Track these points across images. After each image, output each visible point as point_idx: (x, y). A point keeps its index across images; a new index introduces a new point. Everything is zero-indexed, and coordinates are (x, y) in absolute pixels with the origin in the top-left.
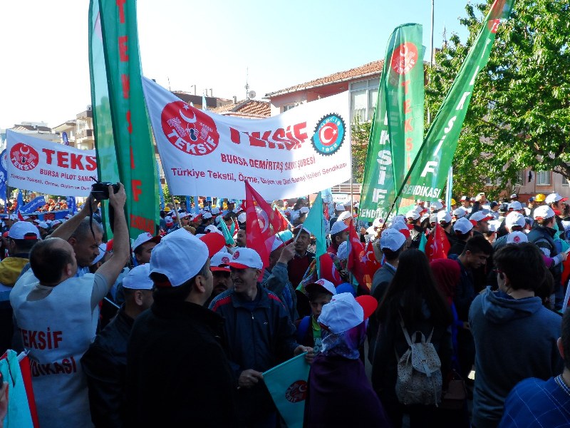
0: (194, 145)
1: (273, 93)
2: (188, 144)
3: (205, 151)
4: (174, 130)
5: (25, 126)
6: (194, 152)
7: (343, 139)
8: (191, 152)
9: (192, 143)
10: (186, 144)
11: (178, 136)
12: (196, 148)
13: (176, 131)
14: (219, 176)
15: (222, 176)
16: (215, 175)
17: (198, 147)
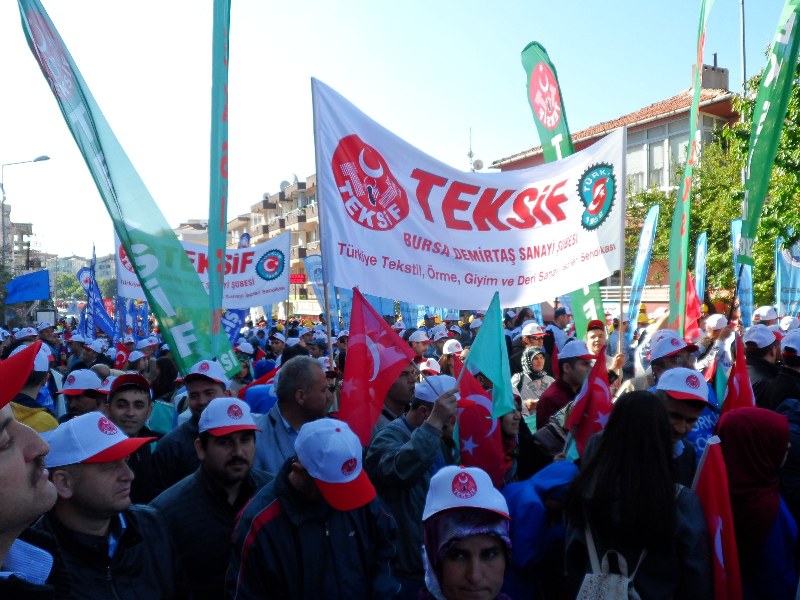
0: (372, 213)
1: (504, 160)
2: (365, 209)
3: (385, 226)
4: (347, 182)
5: (191, 225)
6: (370, 223)
7: (611, 205)
8: (365, 224)
9: (370, 208)
10: (360, 210)
11: (351, 193)
12: (374, 218)
13: (352, 184)
14: (400, 267)
15: (403, 268)
16: (392, 265)
17: (379, 218)
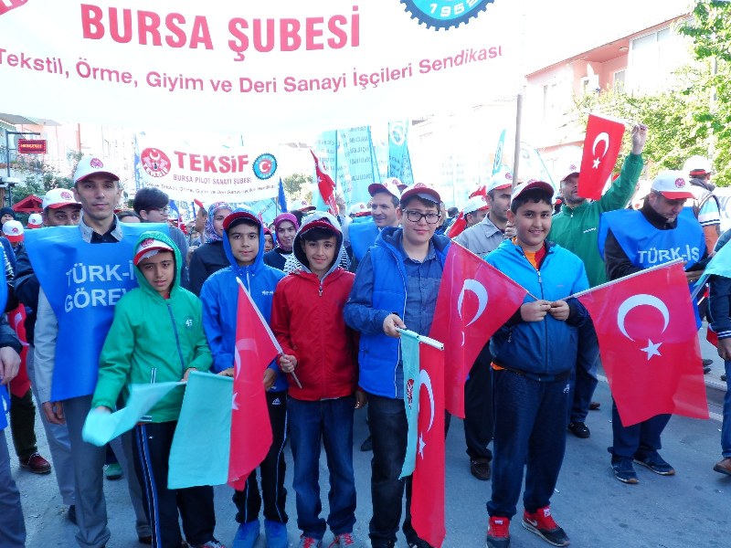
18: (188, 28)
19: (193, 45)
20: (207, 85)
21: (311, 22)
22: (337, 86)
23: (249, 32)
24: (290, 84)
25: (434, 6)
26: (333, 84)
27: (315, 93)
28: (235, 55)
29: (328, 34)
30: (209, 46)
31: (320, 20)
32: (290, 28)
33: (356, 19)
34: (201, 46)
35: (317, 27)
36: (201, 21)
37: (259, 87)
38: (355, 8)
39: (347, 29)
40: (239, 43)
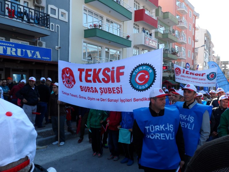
18: (94, 89)
19: (95, 92)
20: (96, 100)
21: (113, 88)
22: (117, 101)
23: (103, 90)
24: (109, 100)
25: (137, 86)
26: (116, 101)
27: (113, 102)
28: (101, 94)
29: (116, 91)
30: (97, 92)
31: (114, 88)
32: (109, 89)
33: (121, 88)
34: (96, 92)
35: (114, 89)
36: (95, 88)
37: (103, 100)
38: (121, 86)
39: (120, 90)
40: (102, 92)
